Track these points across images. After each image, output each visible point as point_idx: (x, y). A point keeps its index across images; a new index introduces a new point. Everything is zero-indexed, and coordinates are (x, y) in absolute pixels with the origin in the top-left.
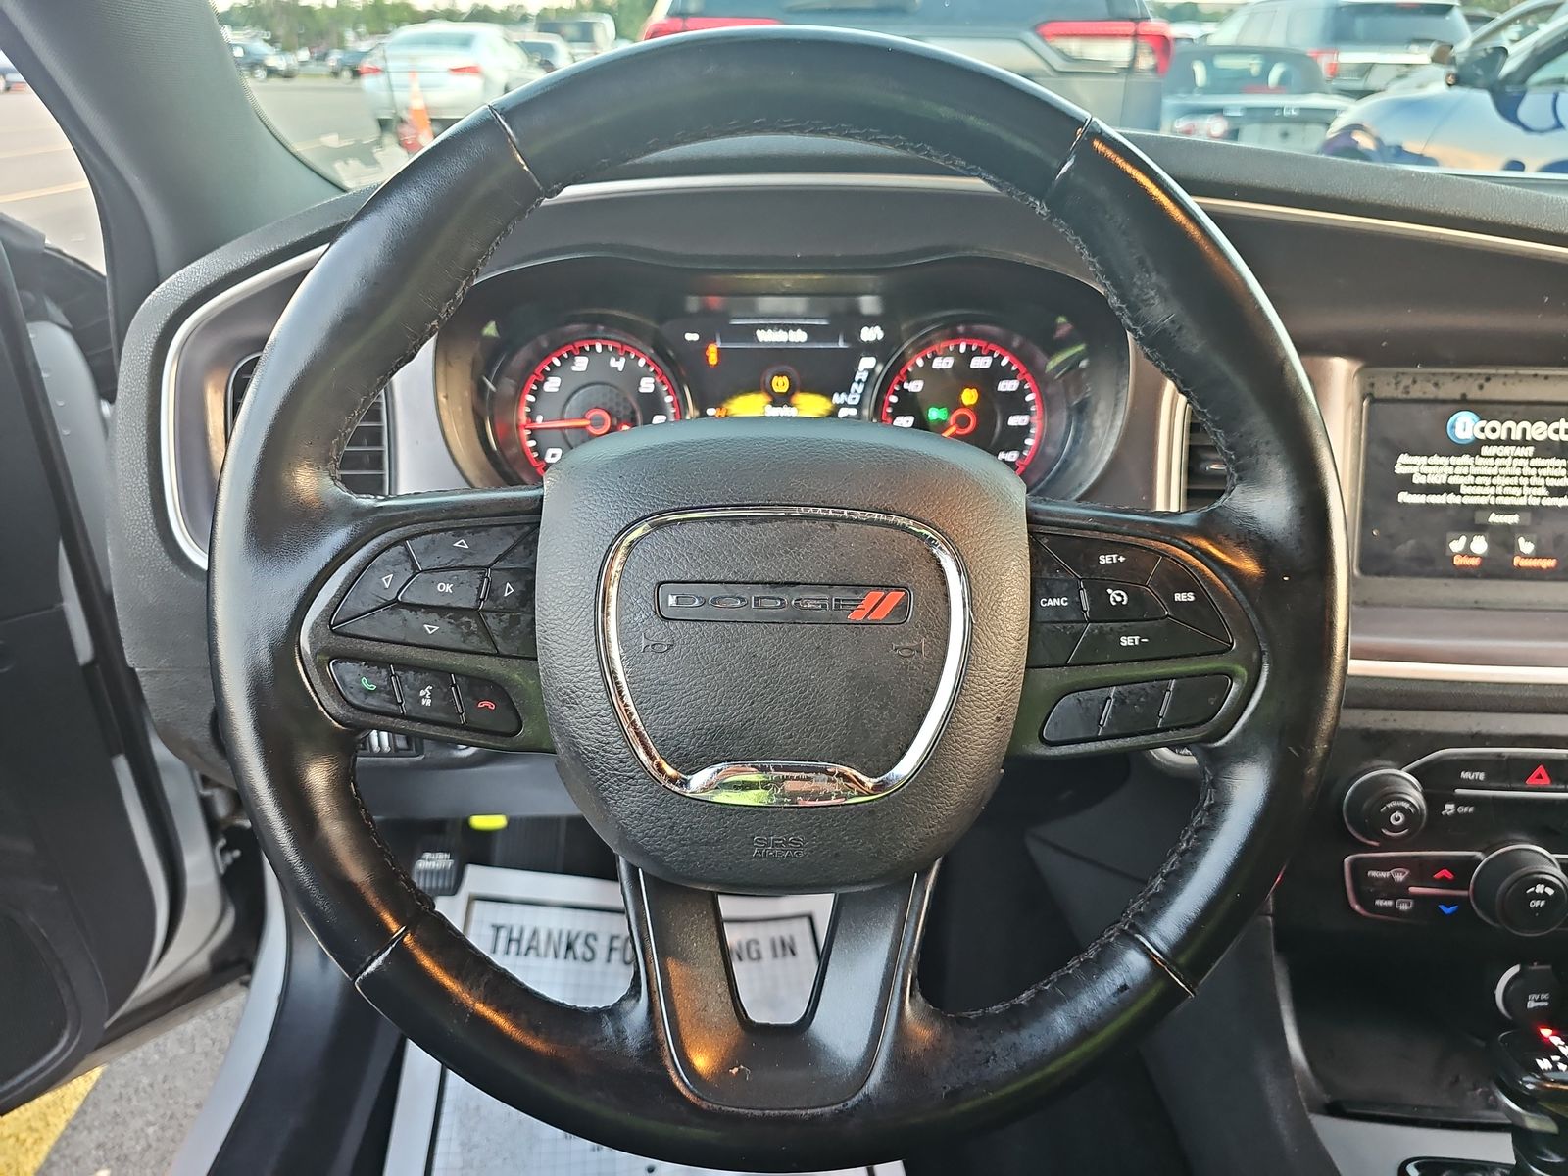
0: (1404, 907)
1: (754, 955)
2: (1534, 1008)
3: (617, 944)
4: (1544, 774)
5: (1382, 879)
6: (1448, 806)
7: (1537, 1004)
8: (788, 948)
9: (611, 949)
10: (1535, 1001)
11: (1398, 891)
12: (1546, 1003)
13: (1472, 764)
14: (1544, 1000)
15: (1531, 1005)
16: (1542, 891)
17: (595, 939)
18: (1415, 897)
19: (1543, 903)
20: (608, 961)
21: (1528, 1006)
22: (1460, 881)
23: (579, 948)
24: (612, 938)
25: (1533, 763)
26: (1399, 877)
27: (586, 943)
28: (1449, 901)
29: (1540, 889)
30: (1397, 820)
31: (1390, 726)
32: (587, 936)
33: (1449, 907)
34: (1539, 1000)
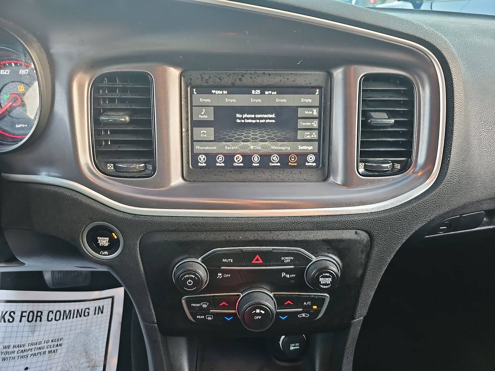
0: (210, 319)
1: (86, 314)
2: (293, 349)
3: (24, 314)
4: (259, 259)
5: (197, 307)
6: (219, 274)
7: (294, 348)
8: (100, 310)
9: (22, 316)
10: (293, 346)
11: (205, 312)
12: (298, 347)
13: (227, 255)
14: (297, 346)
15: (292, 348)
16: (259, 312)
17: (14, 313)
18: (213, 314)
19: (260, 317)
20: (20, 321)
21: (291, 349)
22: (232, 307)
23: (7, 317)
24: (22, 312)
25: (253, 254)
26: (205, 306)
27: (10, 315)
28: (229, 315)
29: (258, 311)
30: (190, 283)
31: (189, 239)
32: (10, 313)
33: (229, 318)
34: (295, 346)
